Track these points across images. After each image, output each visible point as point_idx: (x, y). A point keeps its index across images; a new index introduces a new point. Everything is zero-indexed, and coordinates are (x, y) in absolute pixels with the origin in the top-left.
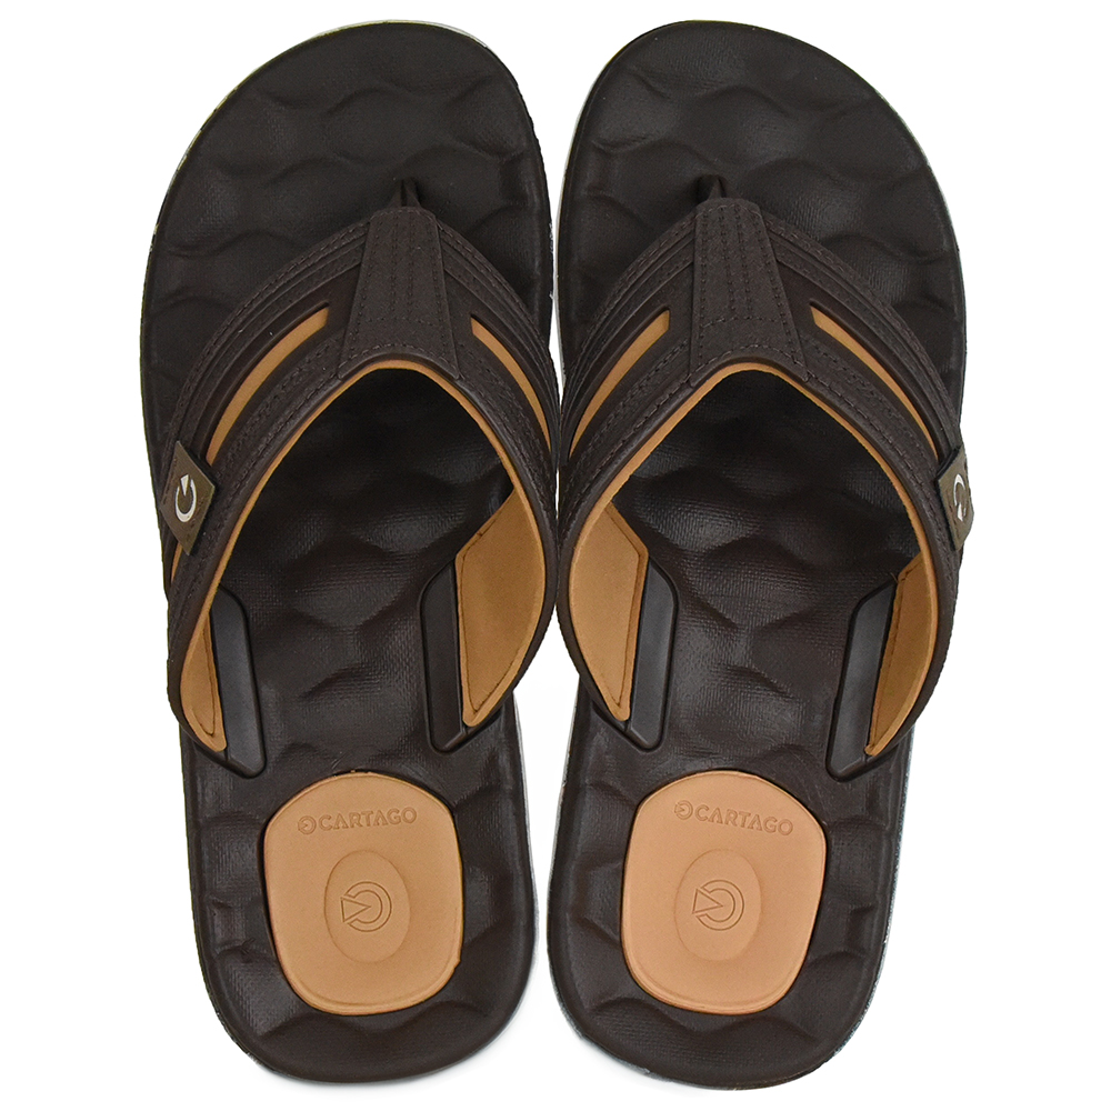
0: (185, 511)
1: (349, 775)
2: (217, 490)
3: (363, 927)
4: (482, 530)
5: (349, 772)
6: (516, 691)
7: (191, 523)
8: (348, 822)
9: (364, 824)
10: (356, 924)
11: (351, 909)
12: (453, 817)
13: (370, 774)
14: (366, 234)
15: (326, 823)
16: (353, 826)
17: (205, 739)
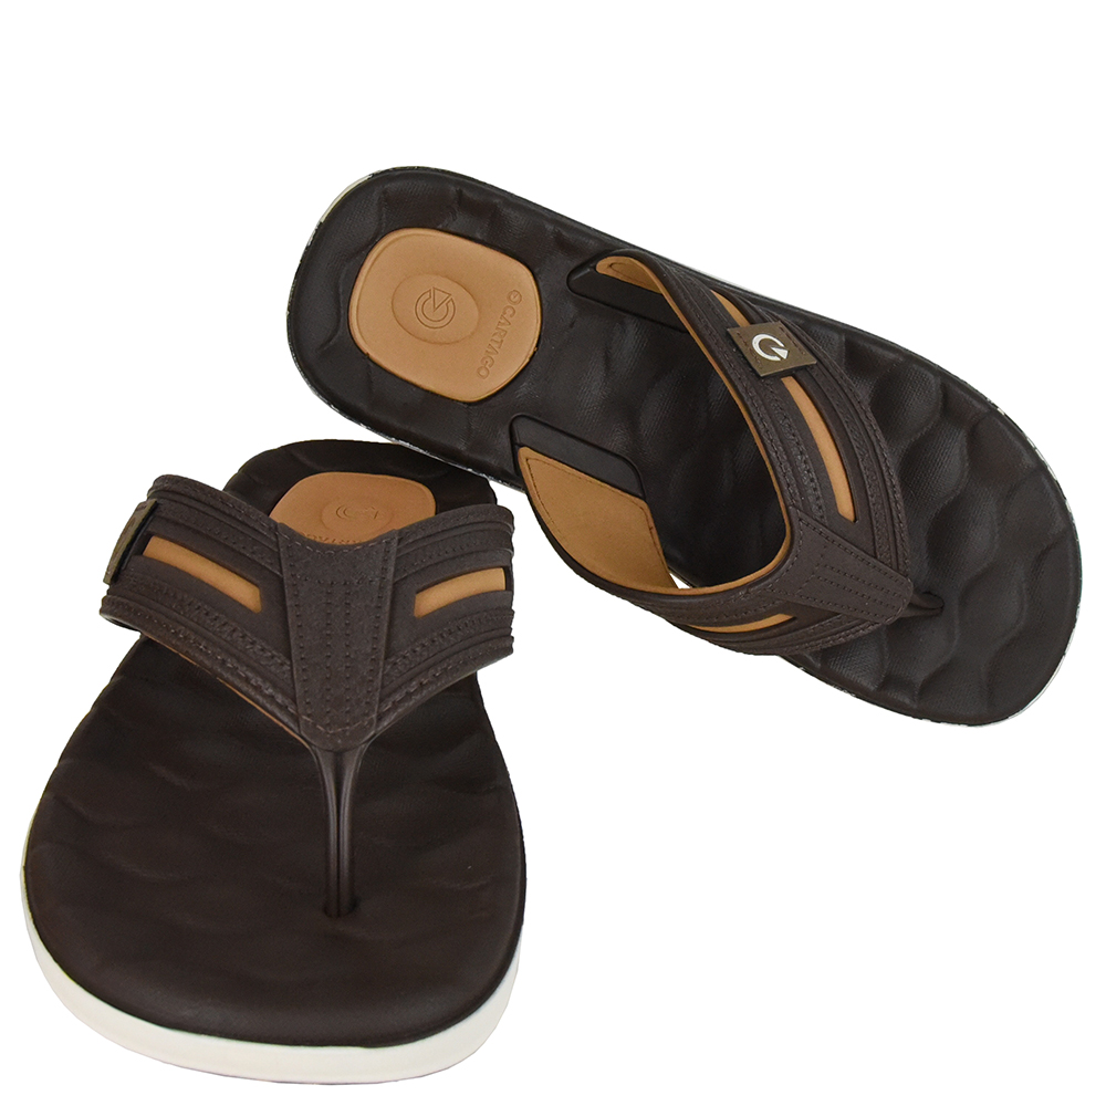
0: (762, 344)
1: (534, 345)
2: (758, 376)
3: (423, 299)
4: (654, 531)
5: (537, 346)
6: (524, 496)
7: (749, 344)
8: (503, 327)
9: (494, 338)
10: (427, 296)
11: (440, 296)
12: (464, 403)
13: (528, 360)
14: (898, 570)
15: (510, 312)
16: (497, 328)
17: (610, 260)
